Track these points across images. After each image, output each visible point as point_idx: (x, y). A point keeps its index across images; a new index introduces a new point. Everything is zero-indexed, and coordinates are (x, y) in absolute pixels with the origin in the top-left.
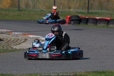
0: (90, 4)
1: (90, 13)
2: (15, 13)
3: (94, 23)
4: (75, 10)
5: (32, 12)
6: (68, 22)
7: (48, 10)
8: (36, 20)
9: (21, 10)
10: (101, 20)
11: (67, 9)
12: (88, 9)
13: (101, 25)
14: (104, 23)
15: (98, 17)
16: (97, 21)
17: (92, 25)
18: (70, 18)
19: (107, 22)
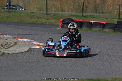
0: (84, 7)
1: (84, 17)
2: (4, 15)
3: (88, 27)
4: (69, 13)
5: (23, 14)
6: (61, 25)
7: (39, 12)
8: (27, 22)
9: (11, 12)
10: (96, 24)
11: (60, 12)
12: (83, 12)
13: (96, 29)
14: (99, 27)
15: (93, 21)
16: (92, 25)
17: (87, 29)
18: (63, 21)
19: (102, 27)
